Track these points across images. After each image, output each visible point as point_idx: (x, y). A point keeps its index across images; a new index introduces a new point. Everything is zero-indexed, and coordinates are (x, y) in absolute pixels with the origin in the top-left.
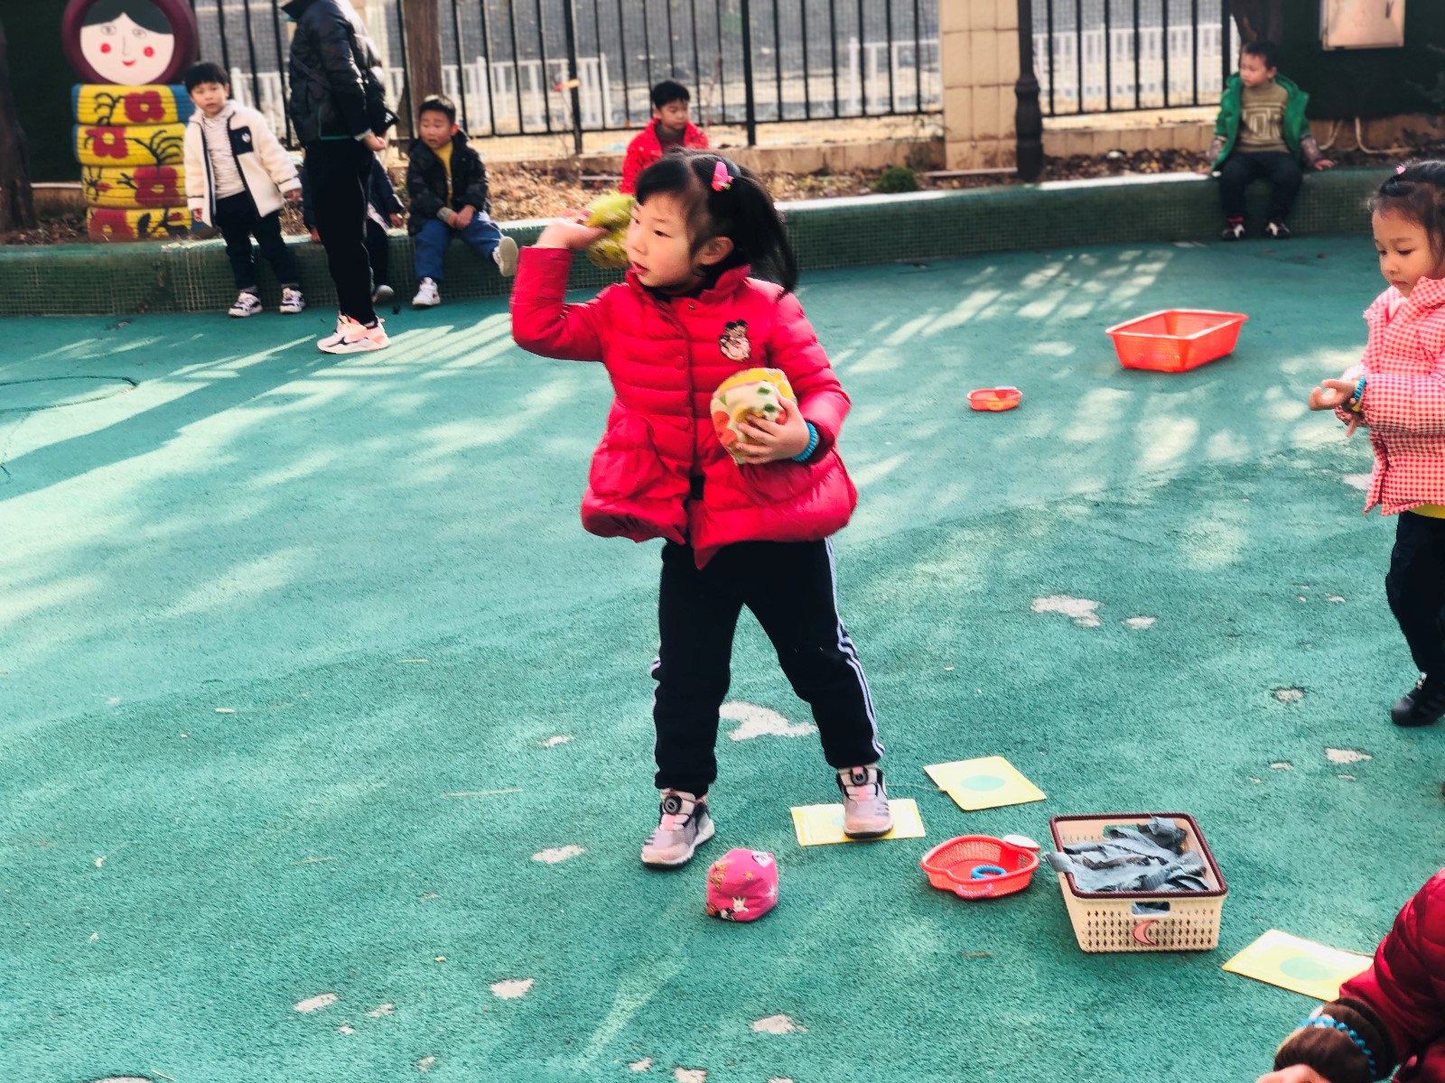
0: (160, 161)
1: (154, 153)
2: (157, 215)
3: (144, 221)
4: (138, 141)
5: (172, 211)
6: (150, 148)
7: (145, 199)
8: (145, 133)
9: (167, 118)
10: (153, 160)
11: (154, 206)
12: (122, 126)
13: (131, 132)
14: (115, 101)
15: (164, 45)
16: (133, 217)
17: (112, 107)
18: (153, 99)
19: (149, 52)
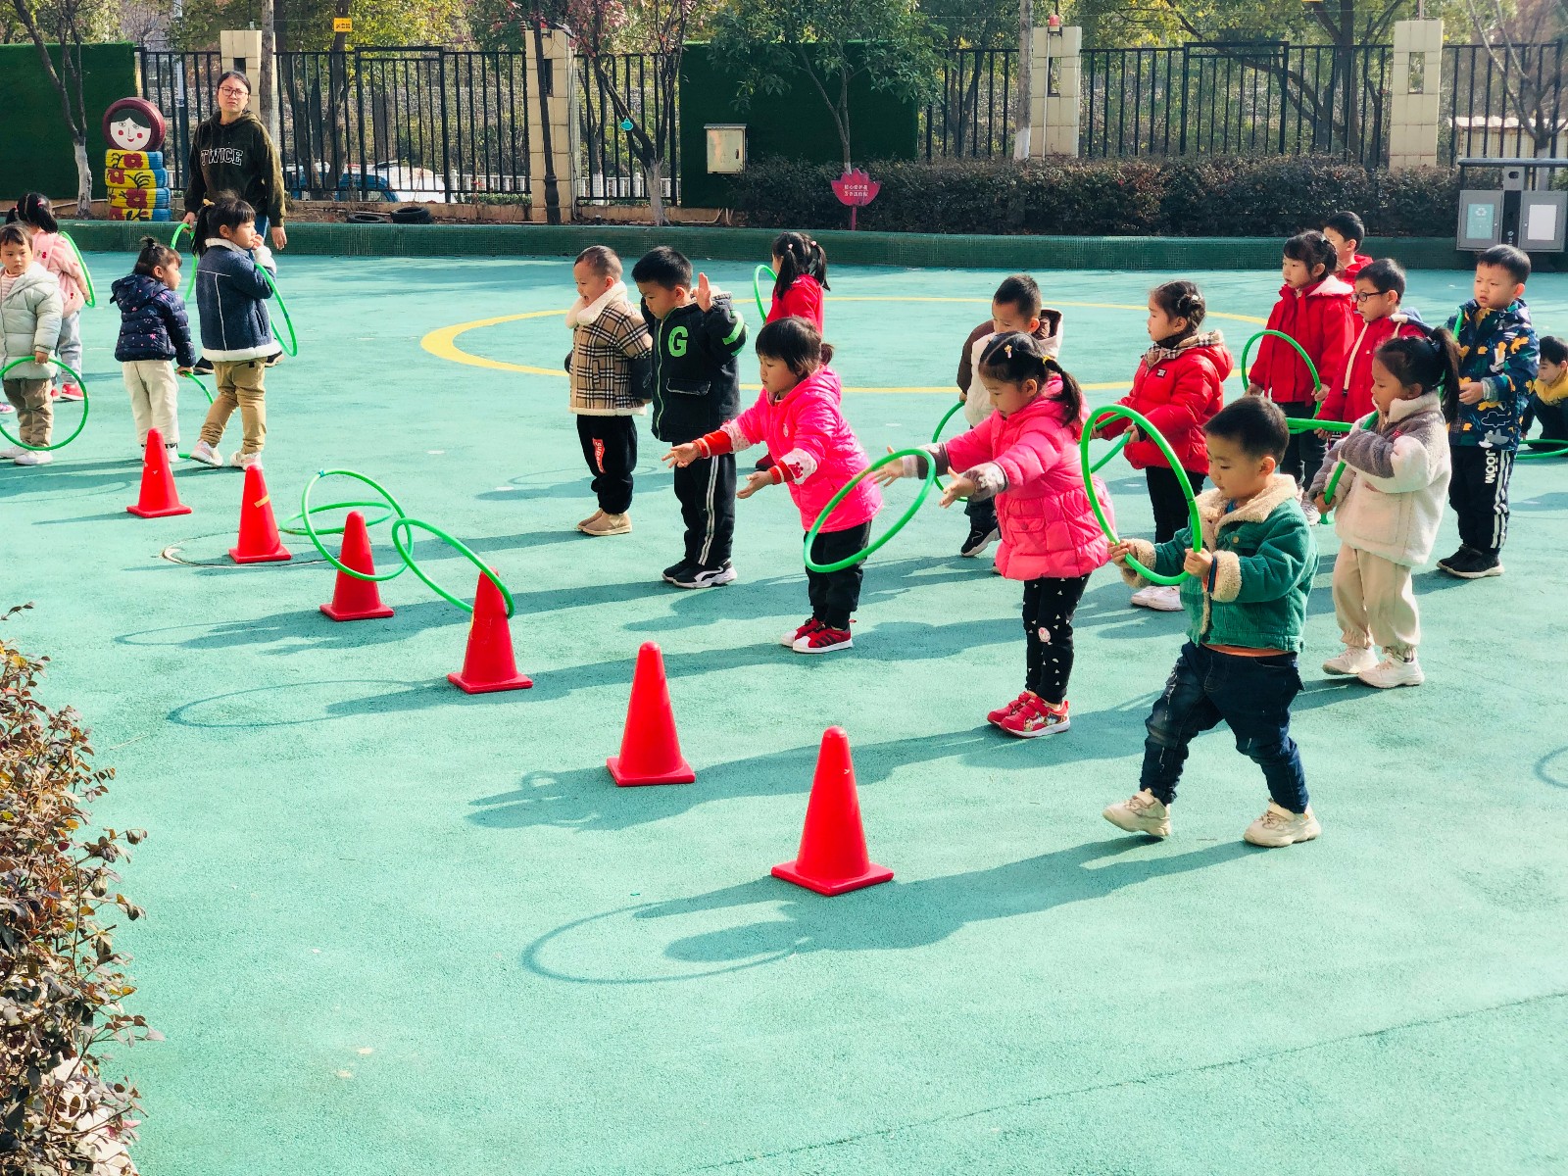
0: (139, 187)
1: (136, 182)
2: (135, 211)
3: (130, 213)
4: (129, 176)
5: (143, 210)
6: (134, 179)
7: (131, 204)
8: (133, 173)
9: (143, 167)
10: (136, 186)
11: (134, 207)
12: (123, 169)
13: (126, 172)
14: (120, 158)
15: (147, 132)
16: (125, 212)
17: (119, 160)
18: (138, 158)
19: (140, 136)
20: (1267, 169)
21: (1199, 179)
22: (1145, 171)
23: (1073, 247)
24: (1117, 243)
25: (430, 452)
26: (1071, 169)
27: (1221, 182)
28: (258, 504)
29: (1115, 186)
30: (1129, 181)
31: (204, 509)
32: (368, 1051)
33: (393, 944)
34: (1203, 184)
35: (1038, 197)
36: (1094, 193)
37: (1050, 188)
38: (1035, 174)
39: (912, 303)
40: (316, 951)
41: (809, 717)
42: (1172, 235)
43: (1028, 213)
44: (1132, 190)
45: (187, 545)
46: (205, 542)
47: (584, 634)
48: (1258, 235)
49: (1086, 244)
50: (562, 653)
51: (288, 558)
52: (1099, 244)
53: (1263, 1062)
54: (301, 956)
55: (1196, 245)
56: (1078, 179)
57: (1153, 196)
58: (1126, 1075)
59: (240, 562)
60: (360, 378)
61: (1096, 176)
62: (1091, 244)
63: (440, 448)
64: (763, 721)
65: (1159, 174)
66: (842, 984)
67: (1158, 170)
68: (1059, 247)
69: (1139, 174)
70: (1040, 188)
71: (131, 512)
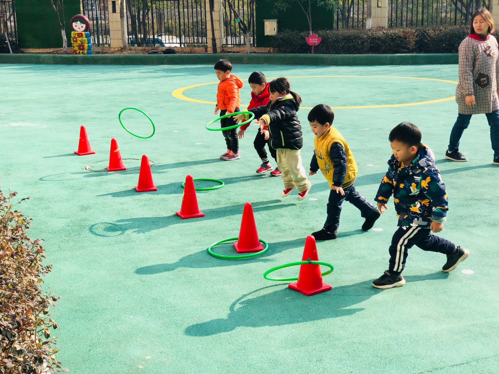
0: (82, 43)
1: (81, 42)
2: (81, 51)
3: (79, 52)
4: (79, 40)
5: (84, 51)
6: (81, 41)
7: (80, 49)
8: (80, 39)
9: (83, 37)
10: (81, 43)
11: (81, 50)
12: (77, 38)
13: (78, 39)
14: (76, 34)
15: (84, 26)
17: (76, 35)
18: (82, 34)
19: (82, 27)
20: (451, 30)
21: (428, 34)
22: (410, 32)
23: (386, 57)
24: (401, 56)
25: (174, 131)
26: (385, 32)
27: (435, 35)
28: (115, 151)
29: (400, 37)
30: (404, 35)
31: (100, 152)
32: (149, 357)
33: (158, 314)
34: (429, 36)
35: (374, 41)
36: (393, 39)
37: (379, 39)
38: (373, 34)
39: (333, 78)
40: (132, 317)
41: (303, 226)
42: (419, 53)
43: (370, 47)
44: (406, 38)
45: (94, 165)
46: (99, 164)
47: (225, 196)
48: (448, 52)
49: (390, 57)
50: (218, 203)
51: (125, 169)
52: (395, 56)
53: (475, 363)
54: (126, 319)
55: (427, 57)
56: (387, 35)
57: (412, 41)
58: (424, 369)
59: (110, 171)
60: (152, 106)
61: (393, 34)
62: (392, 57)
63: (177, 130)
64: (287, 228)
65: (414, 33)
66: (318, 331)
67: (414, 31)
68: (381, 58)
69: (408, 33)
70: (375, 38)
71: (75, 153)
